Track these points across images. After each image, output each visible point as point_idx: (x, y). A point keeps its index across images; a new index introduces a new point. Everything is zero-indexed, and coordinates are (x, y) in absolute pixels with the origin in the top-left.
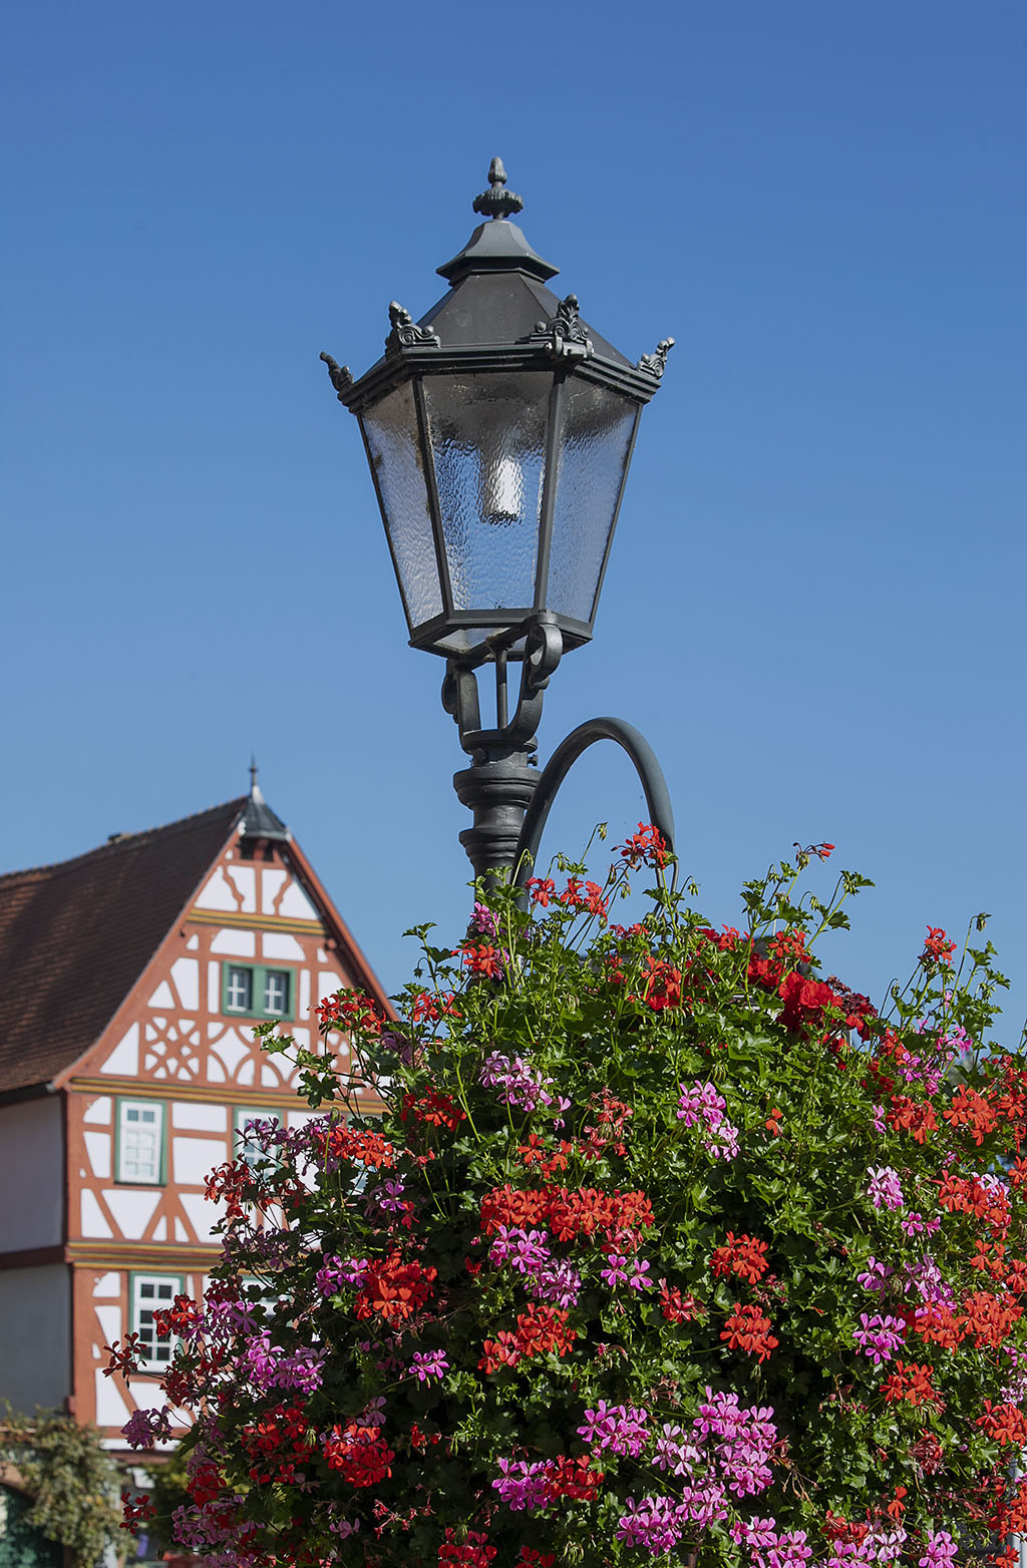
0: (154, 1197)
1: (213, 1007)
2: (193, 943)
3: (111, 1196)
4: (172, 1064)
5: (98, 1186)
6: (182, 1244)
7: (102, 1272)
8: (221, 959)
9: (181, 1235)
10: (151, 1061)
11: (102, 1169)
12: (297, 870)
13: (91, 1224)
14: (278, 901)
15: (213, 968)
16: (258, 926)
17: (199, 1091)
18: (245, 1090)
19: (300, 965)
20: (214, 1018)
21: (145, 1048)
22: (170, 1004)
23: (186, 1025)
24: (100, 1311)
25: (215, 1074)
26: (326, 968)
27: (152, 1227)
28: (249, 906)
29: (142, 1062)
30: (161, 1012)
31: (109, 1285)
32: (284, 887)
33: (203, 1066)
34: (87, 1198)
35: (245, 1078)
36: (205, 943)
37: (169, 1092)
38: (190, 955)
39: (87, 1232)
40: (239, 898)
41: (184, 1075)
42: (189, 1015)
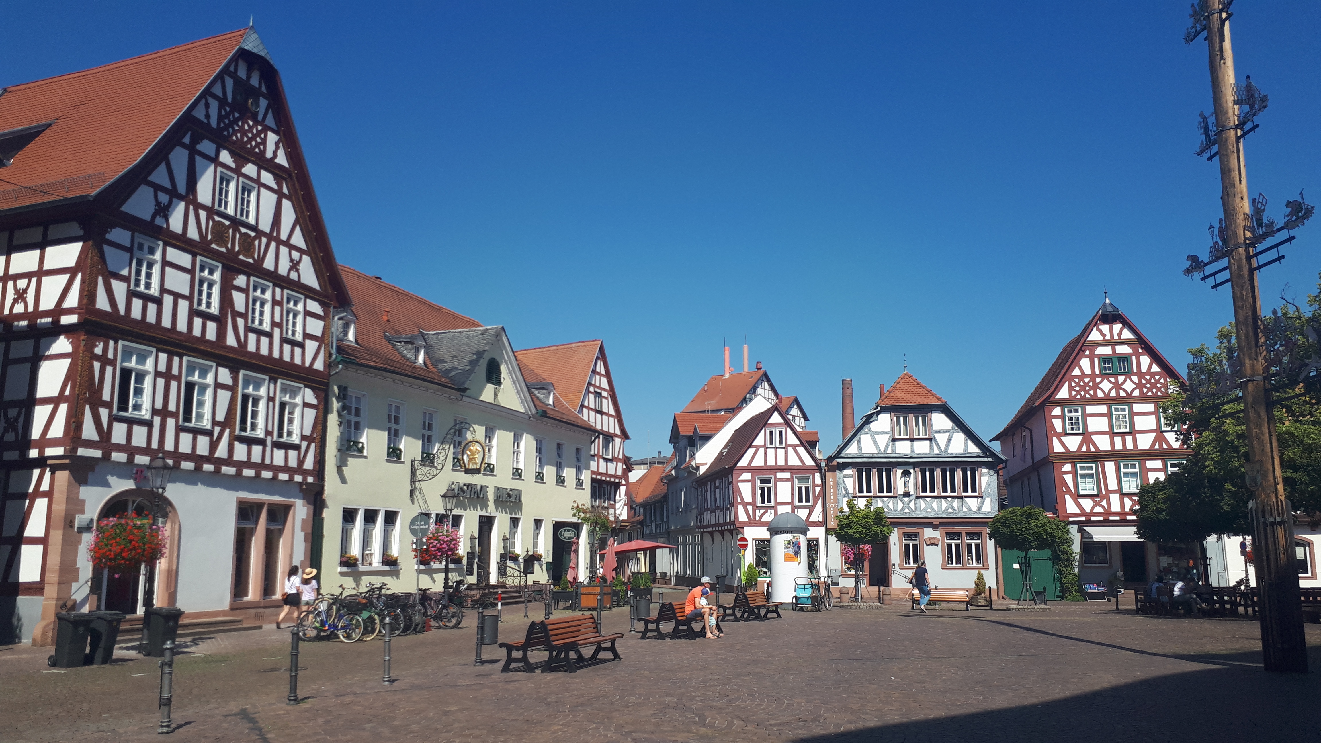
0: (1080, 438)
1: (1097, 372)
2: (1087, 353)
3: (1063, 438)
4: (1083, 393)
5: (1059, 436)
6: (1093, 452)
7: (1064, 463)
8: (1099, 356)
9: (1092, 449)
10: (1074, 393)
11: (1059, 429)
12: (1126, 324)
13: (1057, 448)
14: (1120, 334)
15: (1096, 360)
16: (1113, 343)
17: (1096, 401)
18: (1113, 399)
19: (1130, 355)
20: (1098, 376)
21: (1071, 389)
22: (1079, 373)
23: (1087, 380)
24: (1065, 476)
25: (1100, 394)
26: (1142, 354)
27: (1080, 446)
28: (1108, 337)
29: (1070, 393)
30: (1077, 376)
31: (1067, 467)
32: (1121, 330)
33: (1096, 393)
34: (1055, 439)
35: (1113, 394)
36: (1092, 352)
37: (1084, 402)
38: (1087, 357)
39: (1055, 451)
40: (1104, 335)
41: (1087, 396)
42: (1087, 376)
